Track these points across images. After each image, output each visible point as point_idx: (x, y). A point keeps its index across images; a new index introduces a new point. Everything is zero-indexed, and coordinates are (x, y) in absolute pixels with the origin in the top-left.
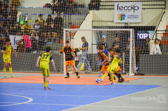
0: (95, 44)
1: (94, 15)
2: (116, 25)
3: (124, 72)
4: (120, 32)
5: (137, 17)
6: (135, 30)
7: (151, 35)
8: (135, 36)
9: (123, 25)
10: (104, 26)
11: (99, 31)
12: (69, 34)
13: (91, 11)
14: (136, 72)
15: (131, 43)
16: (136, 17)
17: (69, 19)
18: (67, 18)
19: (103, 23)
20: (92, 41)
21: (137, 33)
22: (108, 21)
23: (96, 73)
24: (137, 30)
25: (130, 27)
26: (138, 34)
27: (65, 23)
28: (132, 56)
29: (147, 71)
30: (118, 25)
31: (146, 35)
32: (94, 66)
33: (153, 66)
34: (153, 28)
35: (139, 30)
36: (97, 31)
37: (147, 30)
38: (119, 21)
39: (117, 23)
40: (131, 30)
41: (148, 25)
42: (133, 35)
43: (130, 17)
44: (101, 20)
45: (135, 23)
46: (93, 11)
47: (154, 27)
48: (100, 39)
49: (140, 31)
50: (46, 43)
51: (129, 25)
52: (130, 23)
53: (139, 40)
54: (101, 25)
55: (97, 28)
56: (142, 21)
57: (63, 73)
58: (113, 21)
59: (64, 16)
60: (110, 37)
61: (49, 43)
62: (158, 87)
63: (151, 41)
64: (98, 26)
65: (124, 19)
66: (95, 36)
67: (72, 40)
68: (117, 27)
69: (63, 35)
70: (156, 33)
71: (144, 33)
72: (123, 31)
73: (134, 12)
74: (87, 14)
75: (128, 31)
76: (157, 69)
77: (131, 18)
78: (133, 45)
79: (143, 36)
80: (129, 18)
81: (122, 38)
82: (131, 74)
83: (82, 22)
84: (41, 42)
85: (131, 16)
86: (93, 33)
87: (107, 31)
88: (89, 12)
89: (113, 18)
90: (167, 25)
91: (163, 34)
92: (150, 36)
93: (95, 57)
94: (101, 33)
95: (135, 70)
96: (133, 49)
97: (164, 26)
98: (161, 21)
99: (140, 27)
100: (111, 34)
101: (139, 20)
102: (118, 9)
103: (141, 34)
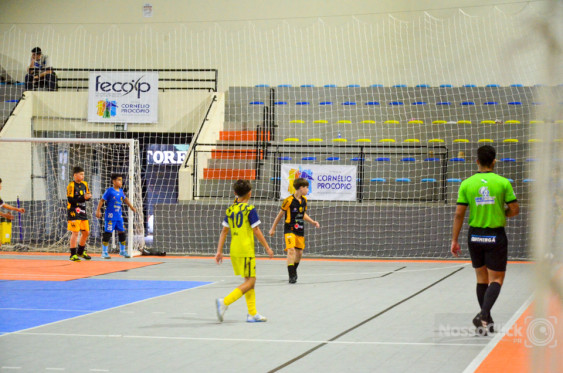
0: (39, 177)
1: (36, 102)
2: (93, 129)
3: (114, 246)
4: (104, 147)
5: (145, 109)
6: (141, 142)
7: (182, 154)
8: (141, 157)
9: (111, 129)
10: (62, 132)
11: (50, 143)
13: (28, 94)
14: (146, 247)
15: (131, 174)
19: (59, 123)
20: (32, 168)
21: (146, 149)
22: (73, 119)
23: (45, 249)
24: (147, 141)
25: (130, 135)
26: (149, 152)
29: (174, 246)
30: (99, 129)
31: (169, 155)
32: (38, 233)
33: (186, 233)
34: (186, 138)
35: (153, 142)
36: (44, 143)
37: (171, 142)
38: (101, 119)
39: (97, 123)
40: (132, 142)
41: (175, 131)
42: (135, 154)
43: (128, 109)
44: (54, 116)
45: (142, 124)
47: (190, 134)
48: (52, 164)
49: (155, 145)
51: (127, 129)
52: (130, 124)
53: (150, 166)
54: (54, 129)
55: (46, 137)
56: (159, 120)
58: (85, 120)
60: (77, 159)
62: (199, 287)
63: (182, 170)
64: (48, 130)
65: (114, 114)
66: (40, 157)
68: (95, 135)
70: (195, 151)
71: (166, 150)
72: (112, 144)
73: (139, 97)
74: (18, 101)
75: (124, 144)
76: (199, 240)
77: (132, 111)
78: (136, 178)
79: (161, 156)
80: (125, 111)
81: (109, 163)
82: (133, 252)
83: (6, 121)
85: (131, 106)
86: (35, 149)
87: (71, 145)
88: (24, 95)
89: (86, 112)
90: (222, 130)
91: (213, 152)
92: (179, 157)
93: (39, 208)
94: (54, 149)
95: (143, 243)
96: (137, 190)
97: (214, 133)
98: (205, 120)
99: (154, 134)
100: (81, 150)
101: (150, 117)
102: (97, 89)
103: (157, 152)
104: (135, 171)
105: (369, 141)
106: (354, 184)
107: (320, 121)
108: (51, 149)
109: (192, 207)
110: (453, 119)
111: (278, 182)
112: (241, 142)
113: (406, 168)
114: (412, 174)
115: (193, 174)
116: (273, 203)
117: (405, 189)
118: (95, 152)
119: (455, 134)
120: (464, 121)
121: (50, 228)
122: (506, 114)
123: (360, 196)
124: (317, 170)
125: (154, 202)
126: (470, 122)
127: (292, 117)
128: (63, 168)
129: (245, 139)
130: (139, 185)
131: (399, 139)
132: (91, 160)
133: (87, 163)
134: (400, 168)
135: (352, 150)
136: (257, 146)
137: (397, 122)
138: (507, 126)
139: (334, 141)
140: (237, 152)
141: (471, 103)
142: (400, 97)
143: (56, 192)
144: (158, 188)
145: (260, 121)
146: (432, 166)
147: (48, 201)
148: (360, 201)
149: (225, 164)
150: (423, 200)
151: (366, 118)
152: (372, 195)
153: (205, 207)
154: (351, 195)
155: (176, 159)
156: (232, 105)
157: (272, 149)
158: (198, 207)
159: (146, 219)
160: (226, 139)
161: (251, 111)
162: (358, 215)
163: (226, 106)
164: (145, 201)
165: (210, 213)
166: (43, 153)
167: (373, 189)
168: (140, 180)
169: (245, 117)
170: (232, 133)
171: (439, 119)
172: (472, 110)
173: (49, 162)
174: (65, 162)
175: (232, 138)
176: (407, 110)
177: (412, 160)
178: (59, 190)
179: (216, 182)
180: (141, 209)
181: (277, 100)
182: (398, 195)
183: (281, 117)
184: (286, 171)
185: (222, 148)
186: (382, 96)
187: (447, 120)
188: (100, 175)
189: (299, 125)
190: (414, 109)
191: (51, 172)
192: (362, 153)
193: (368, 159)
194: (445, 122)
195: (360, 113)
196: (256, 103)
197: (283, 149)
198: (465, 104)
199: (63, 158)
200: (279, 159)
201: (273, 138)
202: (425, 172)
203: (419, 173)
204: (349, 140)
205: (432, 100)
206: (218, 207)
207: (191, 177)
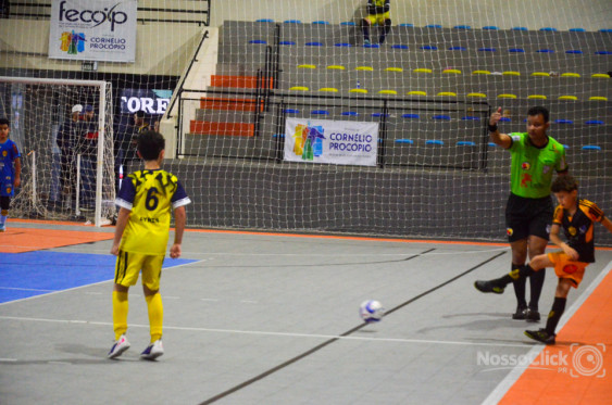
2: (55, 67)
3: (78, 213)
4: (68, 90)
5: (120, 44)
6: (114, 86)
7: (163, 103)
8: (114, 104)
9: (77, 68)
10: (17, 69)
15: (102, 124)
16: (118, 45)
19: (13, 58)
21: (120, 95)
22: (31, 54)
24: (122, 86)
25: (101, 76)
26: (124, 98)
28: (104, 165)
30: (63, 67)
31: (147, 102)
34: (169, 82)
35: (129, 86)
37: (151, 87)
38: (65, 55)
39: (59, 60)
40: (103, 84)
41: (156, 73)
42: (108, 100)
43: (99, 43)
44: (7, 49)
45: (116, 63)
47: (174, 77)
48: (4, 108)
51: (97, 69)
52: (100, 62)
54: (7, 66)
56: (137, 57)
58: (45, 55)
60: (34, 103)
62: (183, 266)
63: (164, 121)
65: (81, 49)
68: (58, 74)
70: (180, 99)
71: (144, 96)
72: (79, 87)
73: (112, 30)
75: (93, 87)
77: (104, 46)
78: (107, 130)
80: (96, 46)
82: (101, 221)
85: (103, 40)
87: (28, 86)
89: (47, 46)
90: (214, 74)
91: (202, 100)
94: (6, 90)
95: (114, 210)
96: (107, 144)
97: (205, 77)
98: (195, 60)
99: (130, 76)
100: (40, 92)
101: (126, 55)
102: (61, 18)
103: (132, 99)
104: (107, 120)
105: (395, 92)
106: (374, 145)
107: (333, 67)
108: (3, 90)
109: (175, 167)
110: (498, 70)
111: (282, 139)
112: (237, 89)
113: (439, 127)
114: (446, 135)
115: (177, 127)
116: (275, 166)
117: (437, 153)
118: (57, 95)
119: (500, 87)
120: (511, 73)
122: (563, 65)
123: (381, 160)
124: (330, 127)
126: (518, 74)
127: (301, 61)
128: (17, 113)
129: (242, 85)
131: (430, 92)
132: (52, 105)
133: (47, 108)
134: (431, 127)
135: (373, 104)
136: (256, 94)
137: (430, 71)
138: (564, 80)
139: (351, 91)
140: (232, 102)
141: (520, 51)
142: (433, 39)
145: (261, 63)
146: (470, 125)
148: (382, 167)
149: (216, 116)
150: (459, 168)
151: (391, 65)
152: (397, 159)
153: (191, 168)
154: (370, 159)
155: (155, 107)
156: (227, 42)
157: (274, 99)
158: (183, 167)
160: (219, 86)
161: (249, 50)
162: (379, 184)
163: (220, 43)
165: (198, 175)
167: (398, 151)
168: (112, 132)
169: (242, 57)
170: (226, 77)
171: (481, 69)
172: (521, 59)
174: (20, 107)
175: (226, 84)
176: (442, 56)
177: (446, 118)
179: (205, 136)
181: (283, 39)
182: (428, 160)
183: (286, 59)
184: (292, 126)
185: (214, 96)
186: (411, 38)
187: (490, 69)
189: (308, 70)
190: (450, 55)
192: (385, 108)
193: (393, 115)
194: (487, 73)
195: (383, 58)
196: (257, 42)
197: (289, 100)
198: (513, 51)
199: (17, 102)
200: (284, 111)
201: (277, 85)
202: (462, 133)
203: (454, 134)
204: (369, 91)
205: (472, 45)
206: (208, 168)
207: (175, 131)
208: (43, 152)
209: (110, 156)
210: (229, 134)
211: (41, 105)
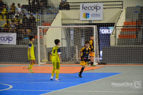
0: (64, 39)
1: (63, 14)
2: (82, 22)
4: (85, 28)
5: (99, 15)
6: (98, 27)
8: (98, 31)
9: (88, 22)
10: (71, 24)
11: (68, 28)
12: (42, 30)
13: (60, 11)
14: (100, 62)
17: (42, 18)
18: (40, 17)
19: (70, 21)
20: (62, 36)
21: (99, 29)
22: (75, 19)
23: (66, 63)
24: (99, 26)
25: (94, 24)
26: (100, 30)
27: (38, 21)
28: (96, 48)
29: (109, 61)
30: (84, 22)
31: (107, 30)
32: (64, 57)
33: (113, 57)
34: (112, 25)
36: (66, 27)
37: (108, 26)
38: (84, 19)
39: (83, 20)
40: (95, 27)
41: (109, 22)
42: (96, 30)
44: (69, 18)
45: (98, 20)
46: (62, 11)
47: (114, 23)
48: (68, 34)
49: (102, 27)
50: (23, 38)
51: (93, 22)
52: (94, 20)
53: (101, 35)
54: (69, 23)
55: (66, 25)
56: (104, 18)
57: (38, 64)
58: (79, 19)
59: (38, 15)
60: (76, 33)
61: (26, 38)
62: (118, 75)
63: (111, 35)
64: (67, 23)
65: (88, 17)
66: (64, 32)
67: (45, 35)
68: (83, 24)
69: (37, 32)
70: (116, 29)
71: (106, 29)
72: (88, 27)
73: (97, 11)
74: (57, 14)
75: (92, 27)
76: (117, 59)
77: (94, 16)
78: (96, 39)
79: (104, 31)
80: (92, 16)
81: (87, 34)
82: (95, 63)
83: (53, 21)
84: (19, 38)
85: (94, 14)
86: (63, 30)
87: (75, 28)
88: (59, 12)
89: (79, 17)
90: (125, 21)
91: (122, 29)
92: (110, 31)
93: (64, 49)
94: (69, 30)
95: (99, 60)
96: (96, 42)
97: (122, 23)
98: (119, 18)
99: (102, 24)
100: (78, 30)
101: (101, 18)
102: (83, 9)
103: (103, 30)
104: (96, 36)
108: (68, 29)
109: (115, 48)
112: (131, 26)
115: (115, 37)
118: (82, 30)
121: (68, 56)
125: (102, 46)
128: (72, 36)
130: (97, 41)
132: (81, 33)
133: (80, 34)
136: (136, 27)
140: (130, 29)
143: (70, 44)
144: (103, 42)
145: (138, 18)
147: (67, 47)
149: (126, 33)
153: (119, 48)
155: (109, 32)
156: (128, 13)
157: (141, 28)
158: (117, 48)
159: (99, 52)
160: (126, 25)
161: (134, 15)
163: (126, 13)
164: (99, 46)
166: (65, 31)
168: (97, 39)
169: (132, 17)
170: (128, 22)
173: (67, 34)
174: (73, 34)
175: (128, 24)
178: (71, 43)
179: (123, 39)
180: (98, 49)
185: (125, 28)
188: (84, 38)
191: (68, 37)
196: (136, 12)
199: (72, 32)
201: (142, 24)
206: (124, 48)
207: (114, 38)
208: (79, 46)
209: (97, 46)
210: (129, 38)
211: (78, 33)
